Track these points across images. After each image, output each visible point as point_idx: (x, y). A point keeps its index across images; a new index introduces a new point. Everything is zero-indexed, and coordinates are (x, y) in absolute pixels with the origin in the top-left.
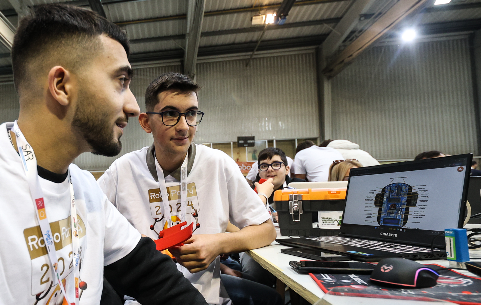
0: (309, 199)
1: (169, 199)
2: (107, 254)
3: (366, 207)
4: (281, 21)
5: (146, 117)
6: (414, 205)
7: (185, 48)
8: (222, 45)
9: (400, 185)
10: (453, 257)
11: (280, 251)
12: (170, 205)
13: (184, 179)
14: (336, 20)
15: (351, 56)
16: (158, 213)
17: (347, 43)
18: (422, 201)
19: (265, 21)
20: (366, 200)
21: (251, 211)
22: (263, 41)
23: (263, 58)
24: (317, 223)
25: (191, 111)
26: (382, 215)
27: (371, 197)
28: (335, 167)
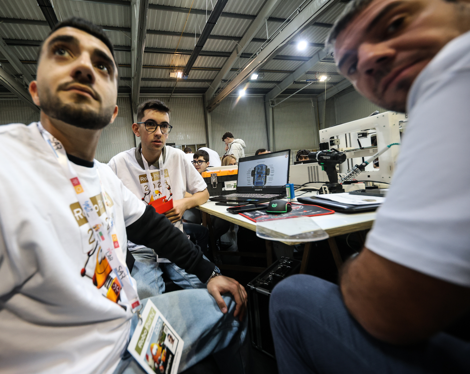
0: (220, 176)
1: (153, 180)
2: (126, 219)
3: (248, 177)
4: (185, 78)
5: (137, 126)
6: (268, 175)
7: (131, 86)
8: (154, 87)
9: (262, 165)
10: (289, 197)
11: (215, 204)
12: (153, 184)
13: (162, 168)
14: (211, 81)
15: (219, 101)
16: (146, 190)
17: (217, 94)
18: (272, 172)
19: (177, 76)
20: (247, 174)
21: (198, 183)
22: (176, 88)
23: (177, 98)
24: (224, 188)
25: (164, 125)
26: (255, 180)
27: (249, 172)
28: (225, 159)
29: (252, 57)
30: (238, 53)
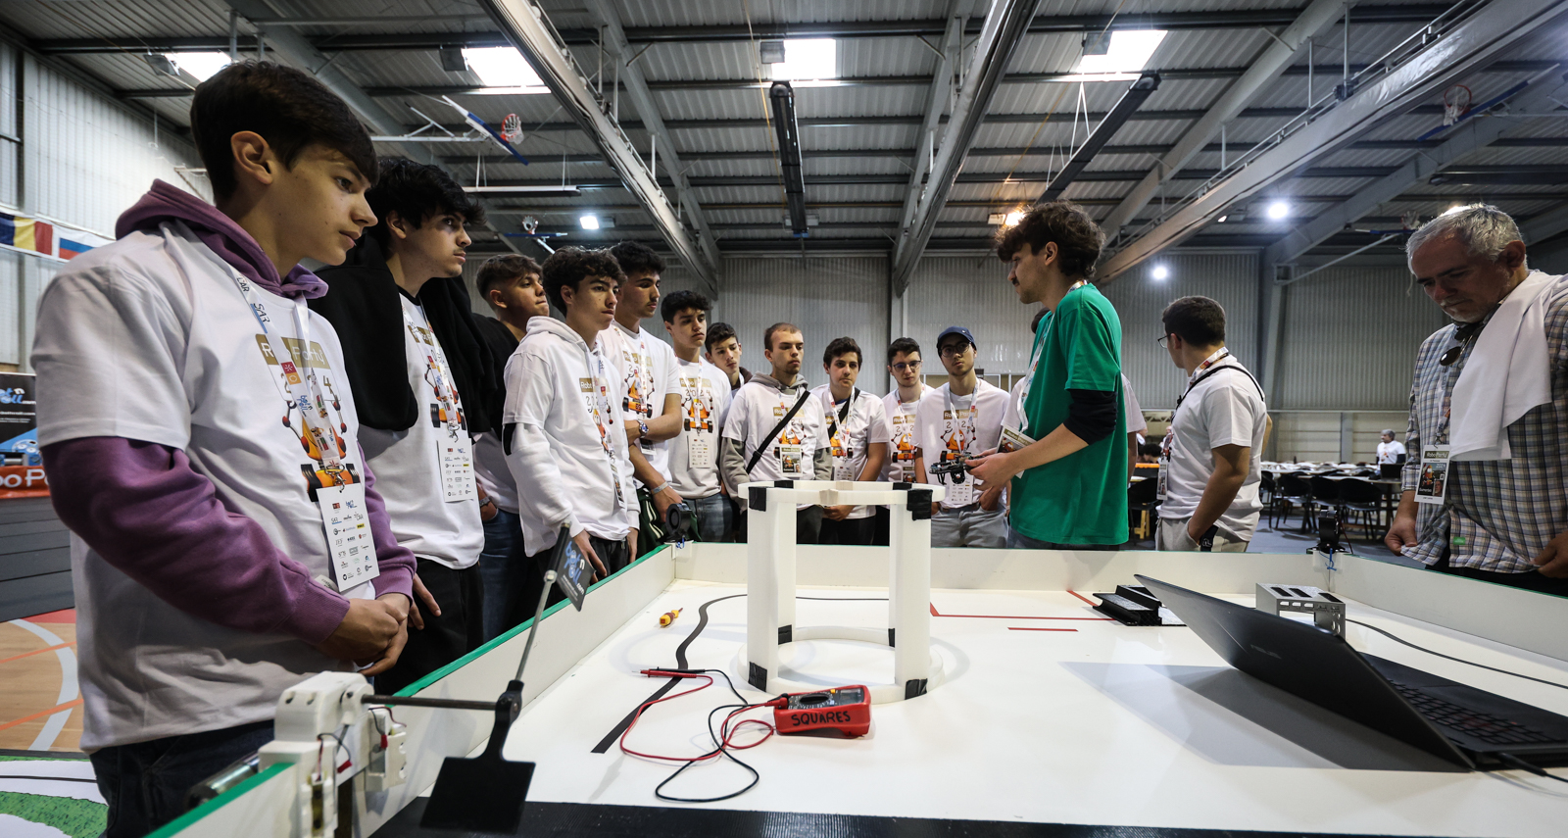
29: (1219, 178)
30: (1161, 177)
